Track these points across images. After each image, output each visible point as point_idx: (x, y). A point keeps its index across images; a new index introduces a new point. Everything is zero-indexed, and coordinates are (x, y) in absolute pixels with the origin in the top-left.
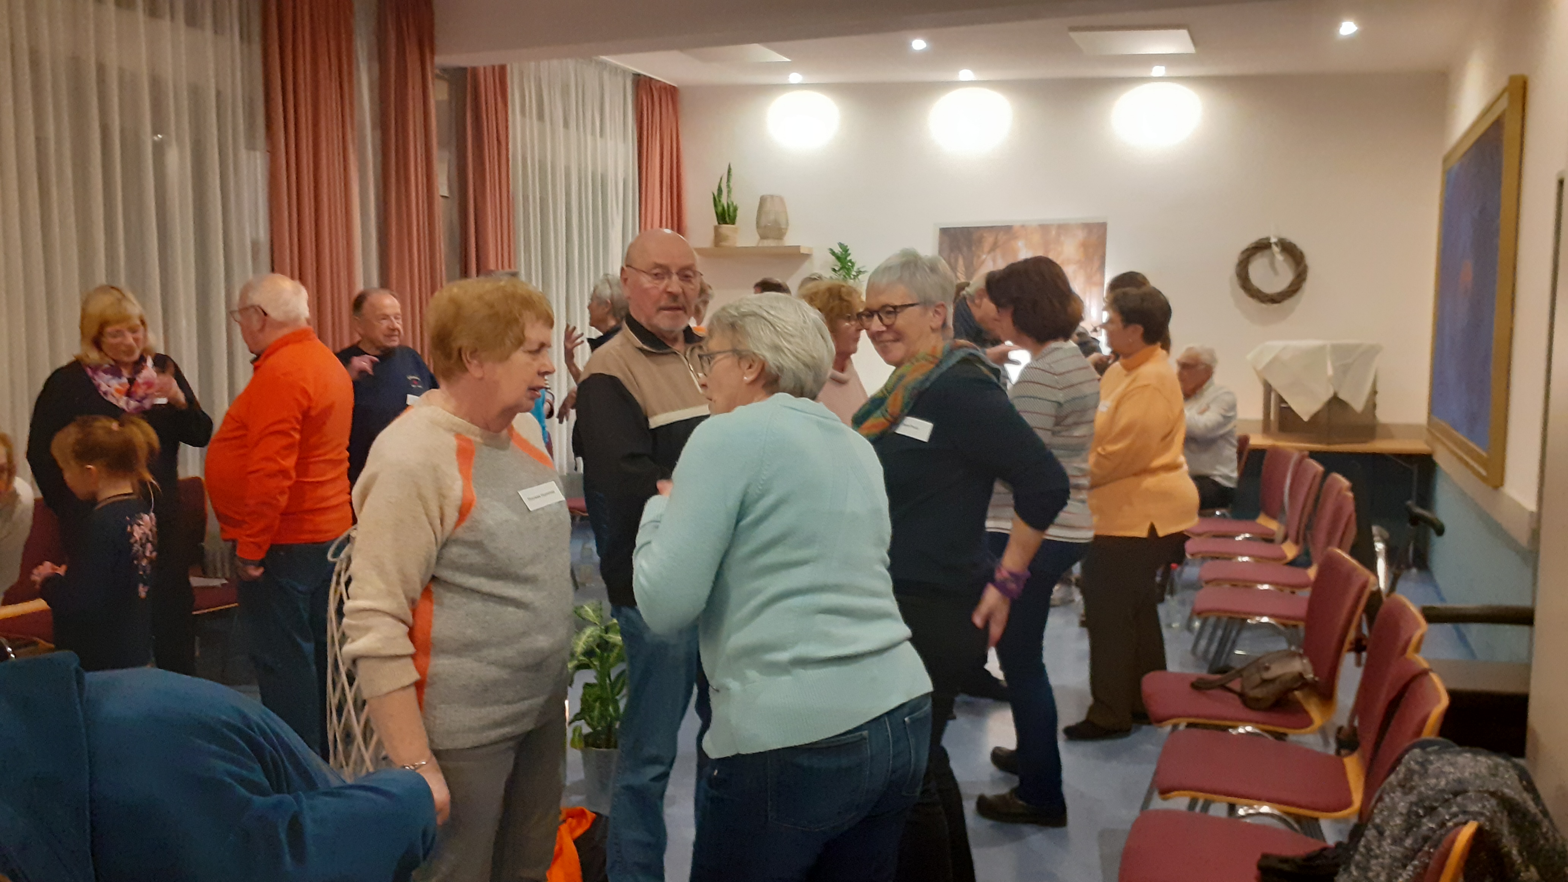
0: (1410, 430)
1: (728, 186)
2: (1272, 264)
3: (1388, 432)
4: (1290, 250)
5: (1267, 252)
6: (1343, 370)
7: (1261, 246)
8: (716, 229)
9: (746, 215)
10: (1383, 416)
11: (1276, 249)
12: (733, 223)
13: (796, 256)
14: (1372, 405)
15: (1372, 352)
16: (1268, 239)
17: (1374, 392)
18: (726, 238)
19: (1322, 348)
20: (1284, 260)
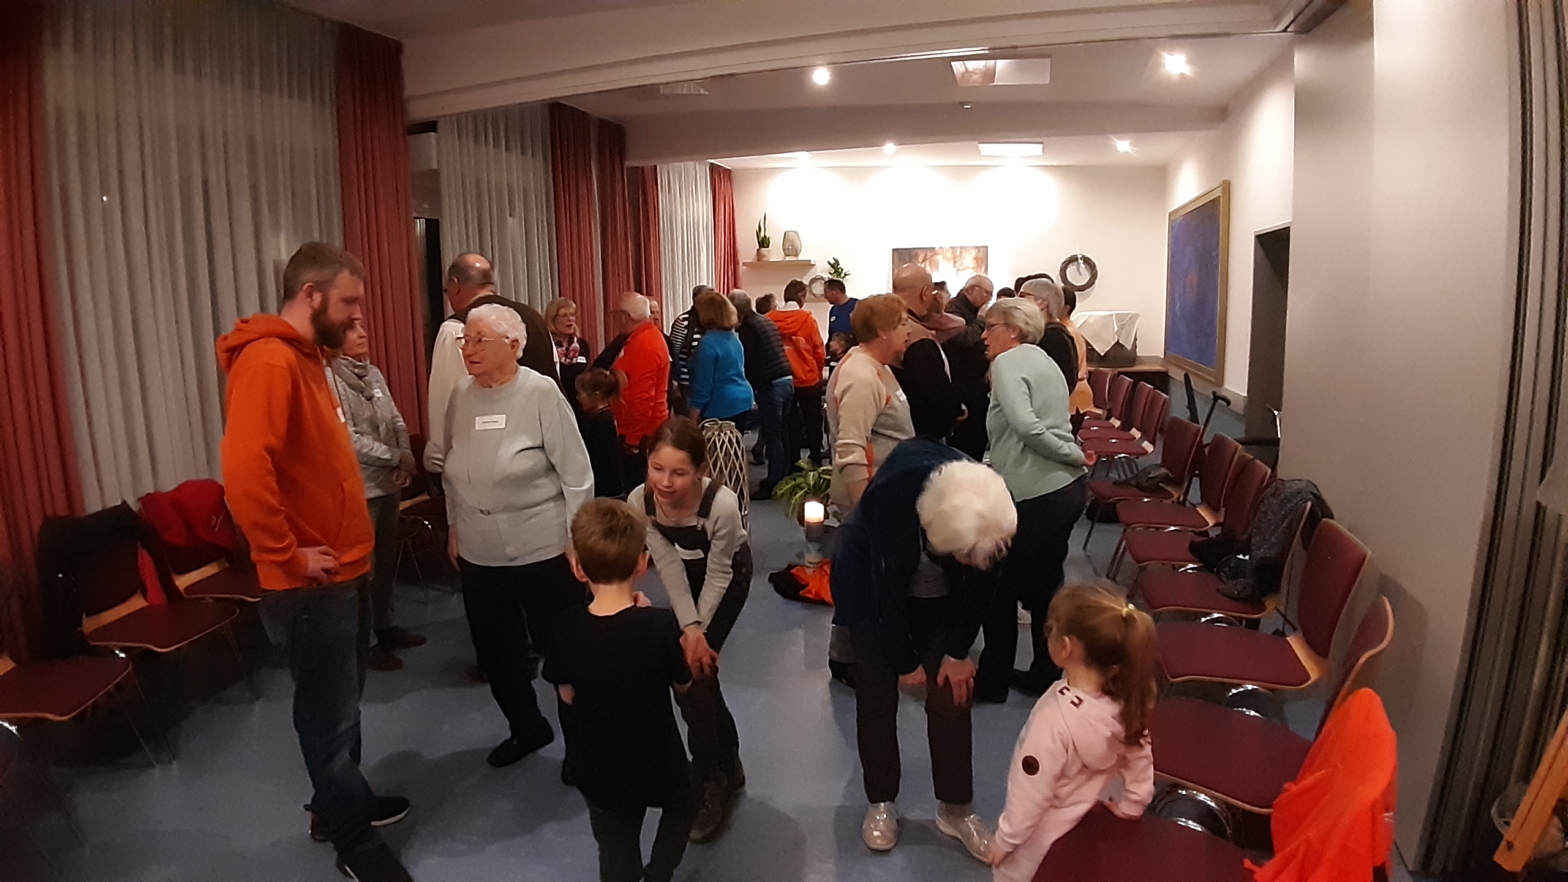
0: (1153, 359)
1: (764, 226)
2: (1078, 270)
3: (1142, 361)
4: (1087, 261)
5: (1076, 263)
6: (1121, 327)
7: (1073, 260)
8: (758, 250)
9: (776, 242)
10: (1139, 353)
11: (1081, 261)
12: (768, 247)
13: (808, 265)
14: (1135, 346)
15: (1135, 317)
16: (1077, 255)
17: (1136, 339)
18: (764, 256)
19: (1112, 315)
20: (1085, 268)
